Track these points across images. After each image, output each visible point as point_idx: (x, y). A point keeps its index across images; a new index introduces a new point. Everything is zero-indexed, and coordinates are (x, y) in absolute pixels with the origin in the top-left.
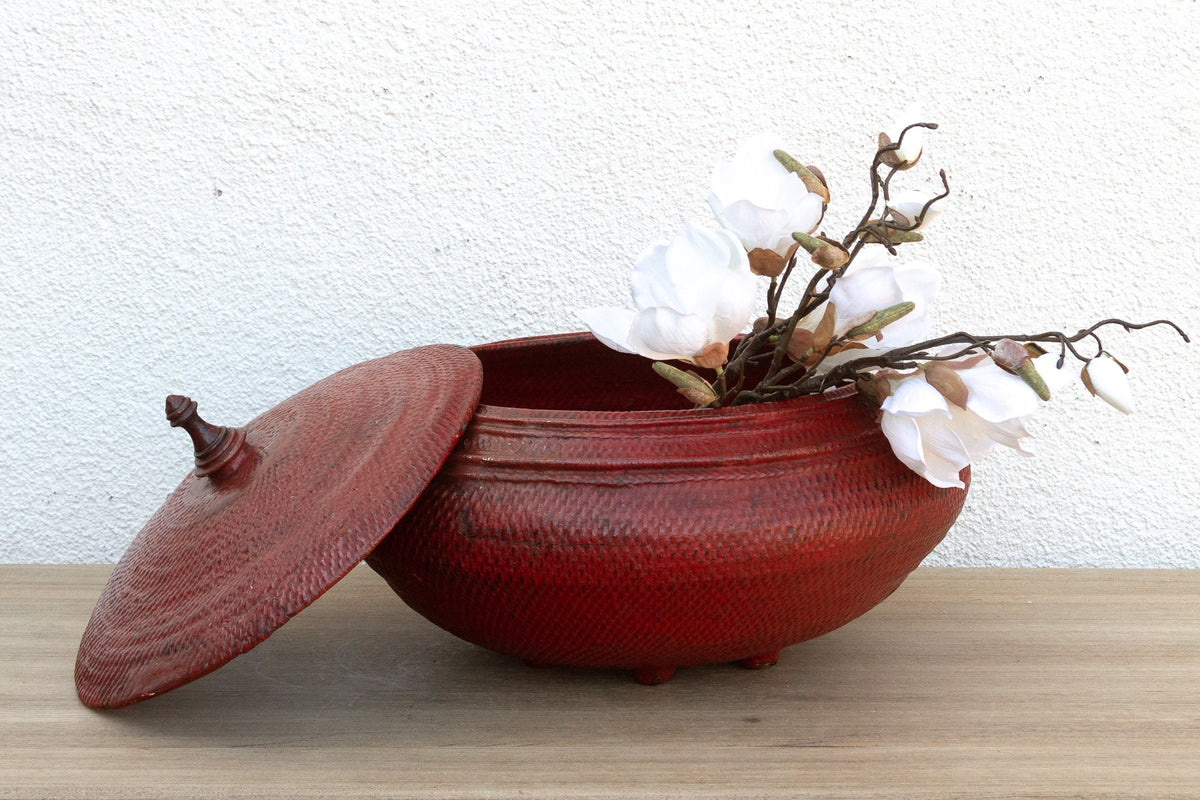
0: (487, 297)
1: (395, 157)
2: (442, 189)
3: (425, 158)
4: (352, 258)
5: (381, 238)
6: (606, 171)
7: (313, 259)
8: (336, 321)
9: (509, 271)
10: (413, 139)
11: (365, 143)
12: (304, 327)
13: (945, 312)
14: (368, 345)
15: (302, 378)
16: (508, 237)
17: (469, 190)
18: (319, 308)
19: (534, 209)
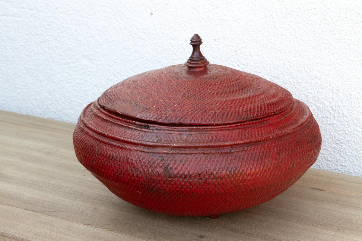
2: (217, 19)
9: (238, 49)
16: (238, 37)
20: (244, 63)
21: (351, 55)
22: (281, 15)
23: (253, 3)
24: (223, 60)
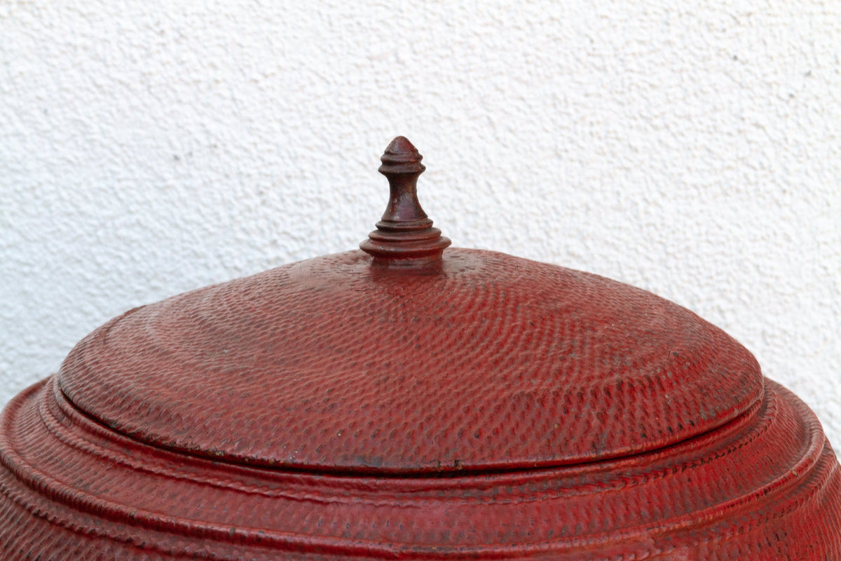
0: (239, 218)
1: (122, 38)
2: (181, 80)
3: (160, 39)
4: (69, 167)
5: (106, 142)
6: (392, 59)
7: (18, 167)
8: (49, 245)
9: (268, 184)
10: (144, 14)
11: (83, 20)
12: (9, 252)
13: (825, 243)
14: (89, 276)
15: (8, 315)
16: (267, 142)
17: (217, 81)
18: (26, 228)
19: (301, 107)
20: (296, 234)
21: (689, 169)
22: (431, 49)
23: (320, 14)
24: (212, 230)
